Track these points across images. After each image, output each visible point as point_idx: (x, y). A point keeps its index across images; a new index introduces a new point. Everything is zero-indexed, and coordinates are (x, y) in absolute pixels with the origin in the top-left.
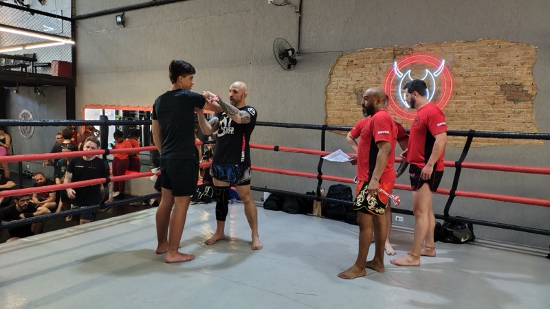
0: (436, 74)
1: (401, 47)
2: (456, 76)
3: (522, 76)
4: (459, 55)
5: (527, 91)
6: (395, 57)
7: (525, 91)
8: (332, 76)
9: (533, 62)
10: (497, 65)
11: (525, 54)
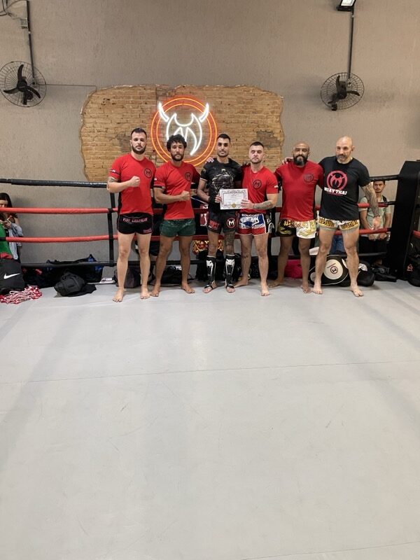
0: (202, 119)
1: (163, 87)
2: (218, 122)
3: (272, 123)
4: (220, 100)
5: (277, 138)
6: (157, 98)
7: (274, 137)
8: (85, 116)
9: (280, 111)
10: (254, 113)
11: (275, 103)
